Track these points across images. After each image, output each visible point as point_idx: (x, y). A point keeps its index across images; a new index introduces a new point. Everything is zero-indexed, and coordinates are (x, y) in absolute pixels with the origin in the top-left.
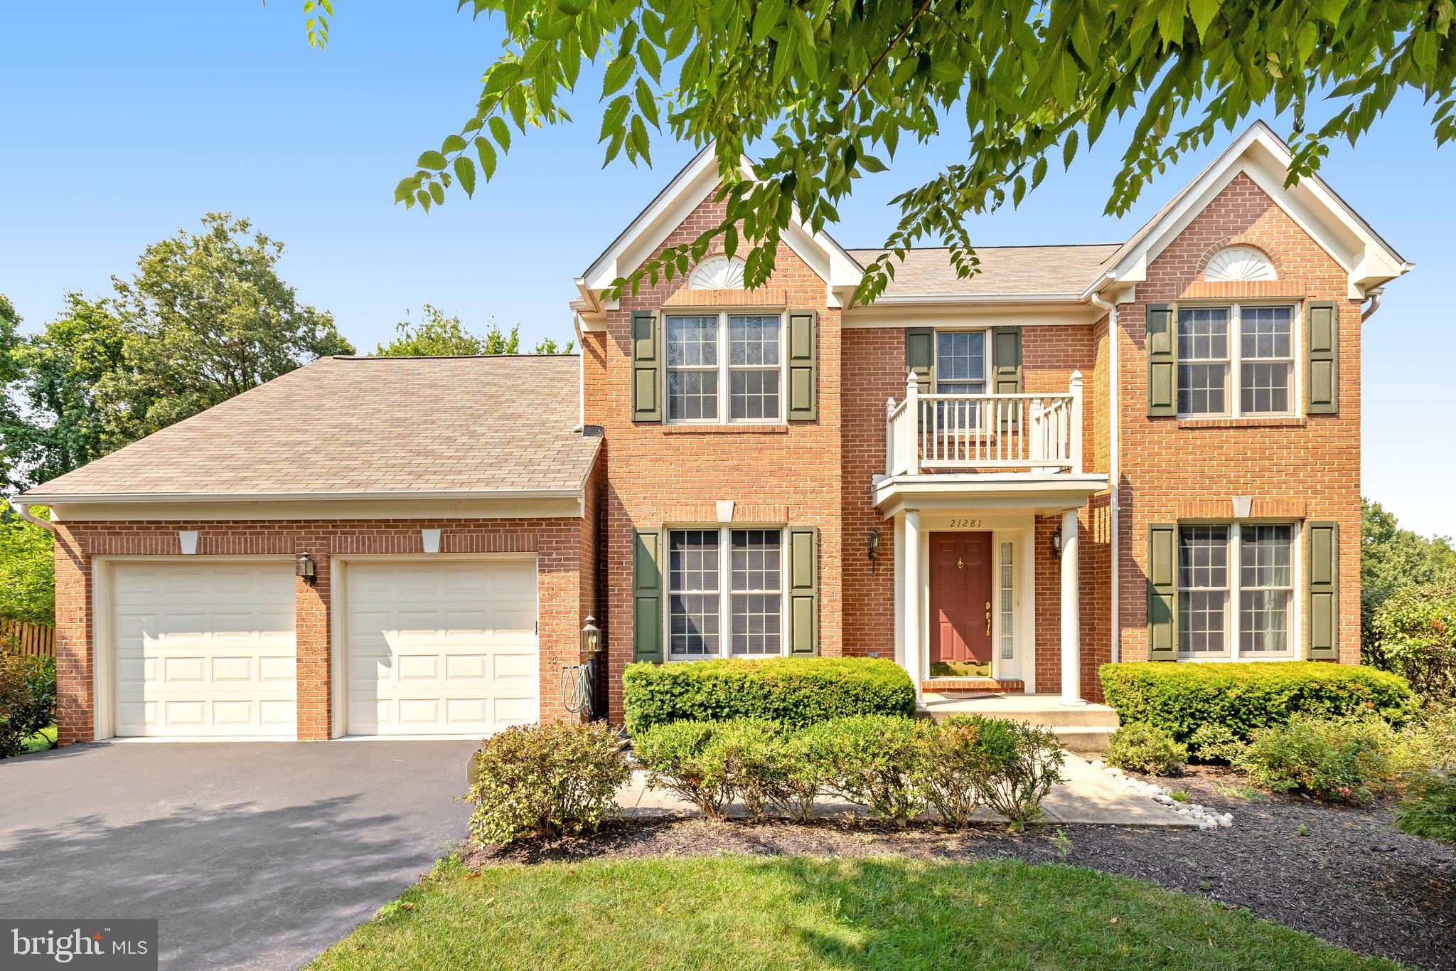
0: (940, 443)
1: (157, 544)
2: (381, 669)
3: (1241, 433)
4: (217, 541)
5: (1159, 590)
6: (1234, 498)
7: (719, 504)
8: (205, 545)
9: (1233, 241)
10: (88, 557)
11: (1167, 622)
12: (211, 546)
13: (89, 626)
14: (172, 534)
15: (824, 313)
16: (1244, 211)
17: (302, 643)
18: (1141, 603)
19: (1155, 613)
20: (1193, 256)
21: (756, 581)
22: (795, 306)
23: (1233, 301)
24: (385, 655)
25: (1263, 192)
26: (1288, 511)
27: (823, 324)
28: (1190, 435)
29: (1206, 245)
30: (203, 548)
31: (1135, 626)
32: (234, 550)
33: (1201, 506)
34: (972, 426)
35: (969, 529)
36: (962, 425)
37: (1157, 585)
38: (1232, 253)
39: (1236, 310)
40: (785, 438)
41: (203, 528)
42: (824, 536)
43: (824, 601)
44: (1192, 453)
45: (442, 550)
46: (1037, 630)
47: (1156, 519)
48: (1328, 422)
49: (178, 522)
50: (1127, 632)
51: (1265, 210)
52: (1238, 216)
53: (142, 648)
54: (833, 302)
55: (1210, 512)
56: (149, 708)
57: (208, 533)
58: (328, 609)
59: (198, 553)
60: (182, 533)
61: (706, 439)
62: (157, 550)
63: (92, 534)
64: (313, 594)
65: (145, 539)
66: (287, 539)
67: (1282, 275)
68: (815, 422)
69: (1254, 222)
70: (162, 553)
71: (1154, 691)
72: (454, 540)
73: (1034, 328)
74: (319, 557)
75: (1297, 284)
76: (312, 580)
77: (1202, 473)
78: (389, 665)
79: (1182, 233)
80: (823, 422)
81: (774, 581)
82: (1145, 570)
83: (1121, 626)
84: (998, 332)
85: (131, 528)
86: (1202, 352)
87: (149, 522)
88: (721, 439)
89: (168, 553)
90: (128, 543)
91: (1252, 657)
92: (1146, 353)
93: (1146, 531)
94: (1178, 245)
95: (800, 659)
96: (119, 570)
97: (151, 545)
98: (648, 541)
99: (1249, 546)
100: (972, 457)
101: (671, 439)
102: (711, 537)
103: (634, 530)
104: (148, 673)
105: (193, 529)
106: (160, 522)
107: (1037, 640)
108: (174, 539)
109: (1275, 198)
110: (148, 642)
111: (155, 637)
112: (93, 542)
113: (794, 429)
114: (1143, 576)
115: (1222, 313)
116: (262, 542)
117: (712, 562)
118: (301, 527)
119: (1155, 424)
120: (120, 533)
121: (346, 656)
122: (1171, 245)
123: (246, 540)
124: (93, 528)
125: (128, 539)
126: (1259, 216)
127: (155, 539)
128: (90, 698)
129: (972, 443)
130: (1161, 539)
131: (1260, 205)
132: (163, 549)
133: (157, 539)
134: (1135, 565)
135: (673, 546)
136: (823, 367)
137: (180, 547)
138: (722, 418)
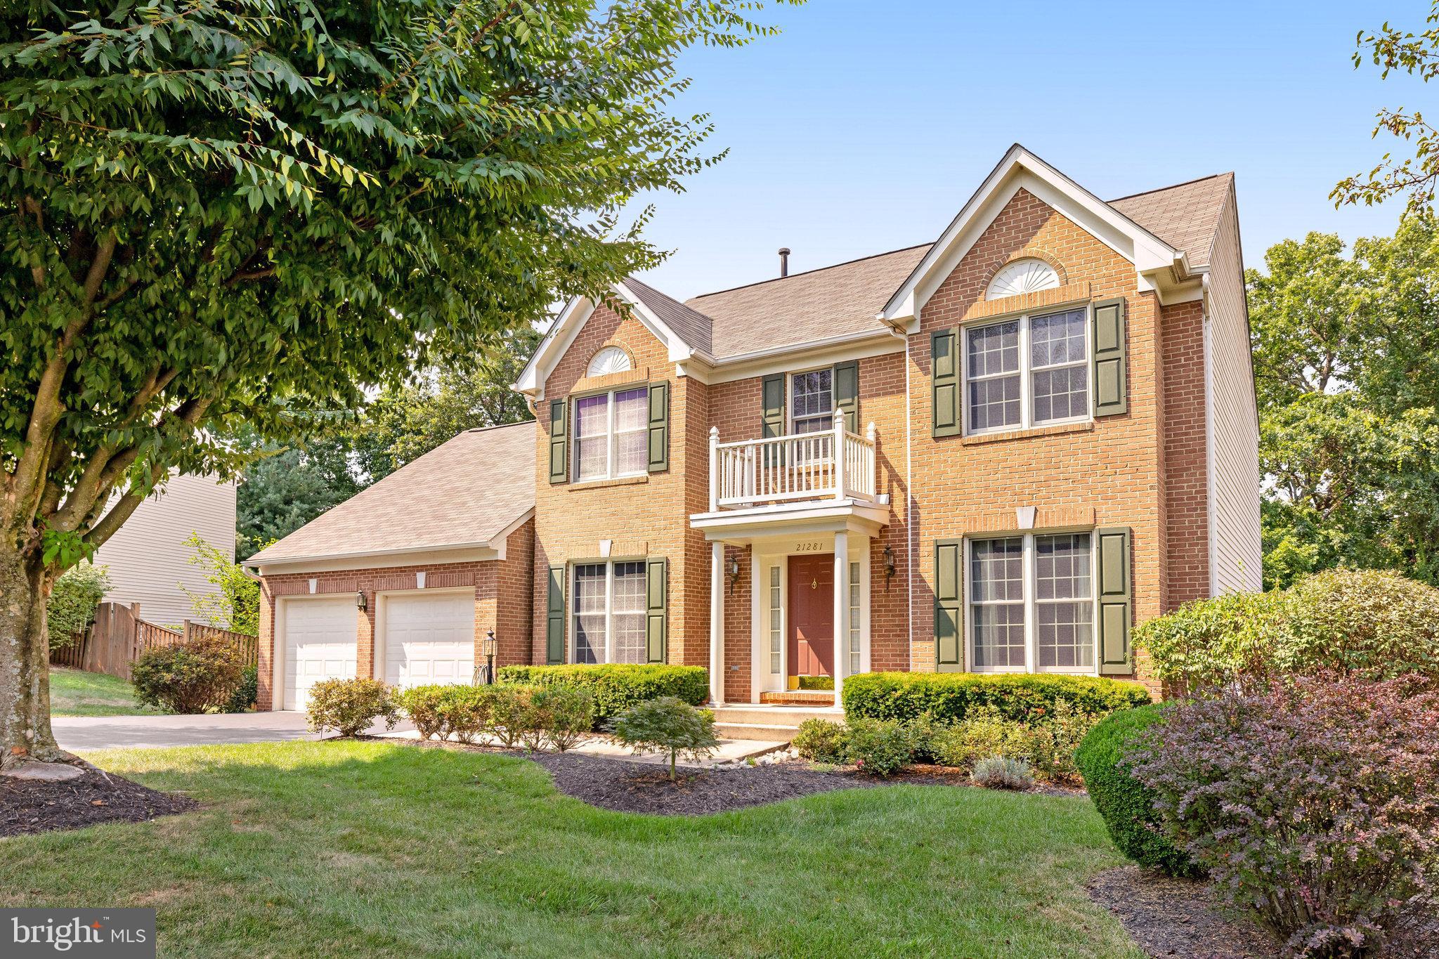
0: (791, 475)
1: (300, 588)
2: (401, 669)
3: (1025, 444)
4: (325, 584)
5: (944, 604)
6: (1018, 510)
8: (320, 587)
9: (1012, 258)
10: (273, 597)
11: (951, 635)
12: (322, 588)
13: (272, 639)
14: (306, 581)
15: (674, 382)
16: (1025, 225)
17: (360, 650)
18: (929, 617)
19: (941, 627)
20: (976, 278)
23: (1020, 314)
24: (402, 660)
25: (1044, 204)
26: (1075, 519)
27: (674, 390)
28: (974, 450)
29: (987, 265)
30: (320, 590)
31: (923, 639)
33: (985, 520)
34: (825, 455)
35: (811, 552)
36: (817, 456)
37: (943, 599)
38: (1017, 268)
39: (1024, 322)
41: (319, 576)
42: (672, 566)
44: (976, 469)
46: (872, 646)
48: (1119, 422)
49: (309, 573)
50: (920, 644)
51: (1047, 220)
52: (1020, 232)
53: (297, 654)
55: (995, 526)
56: (298, 692)
57: (321, 580)
58: (373, 628)
59: (317, 593)
60: (310, 581)
62: (300, 591)
63: (277, 582)
64: (364, 618)
65: (296, 585)
67: (1066, 281)
69: (1035, 233)
70: (302, 594)
72: (434, 579)
73: (870, 360)
74: (369, 594)
75: (1081, 286)
76: (366, 609)
77: (987, 488)
78: (405, 666)
79: (964, 259)
82: (932, 586)
83: (917, 640)
84: (838, 367)
85: (291, 578)
86: (994, 366)
87: (299, 574)
89: (304, 593)
90: (290, 587)
91: (1056, 672)
92: (930, 377)
93: (932, 548)
94: (960, 271)
96: (289, 604)
97: (297, 588)
98: (557, 575)
99: (1046, 556)
100: (817, 486)
103: (549, 566)
105: (315, 577)
107: (872, 655)
108: (307, 584)
109: (1055, 207)
110: (299, 649)
111: (302, 646)
112: (278, 588)
113: (653, 479)
114: (931, 591)
115: (1011, 327)
116: (344, 584)
119: (941, 443)
120: (286, 581)
121: (384, 660)
122: (954, 272)
123: (336, 583)
124: (276, 579)
125: (290, 585)
126: (1040, 227)
127: (299, 585)
128: (271, 684)
129: (817, 473)
130: (947, 554)
131: (1041, 216)
132: (302, 591)
134: (923, 581)
137: (309, 589)
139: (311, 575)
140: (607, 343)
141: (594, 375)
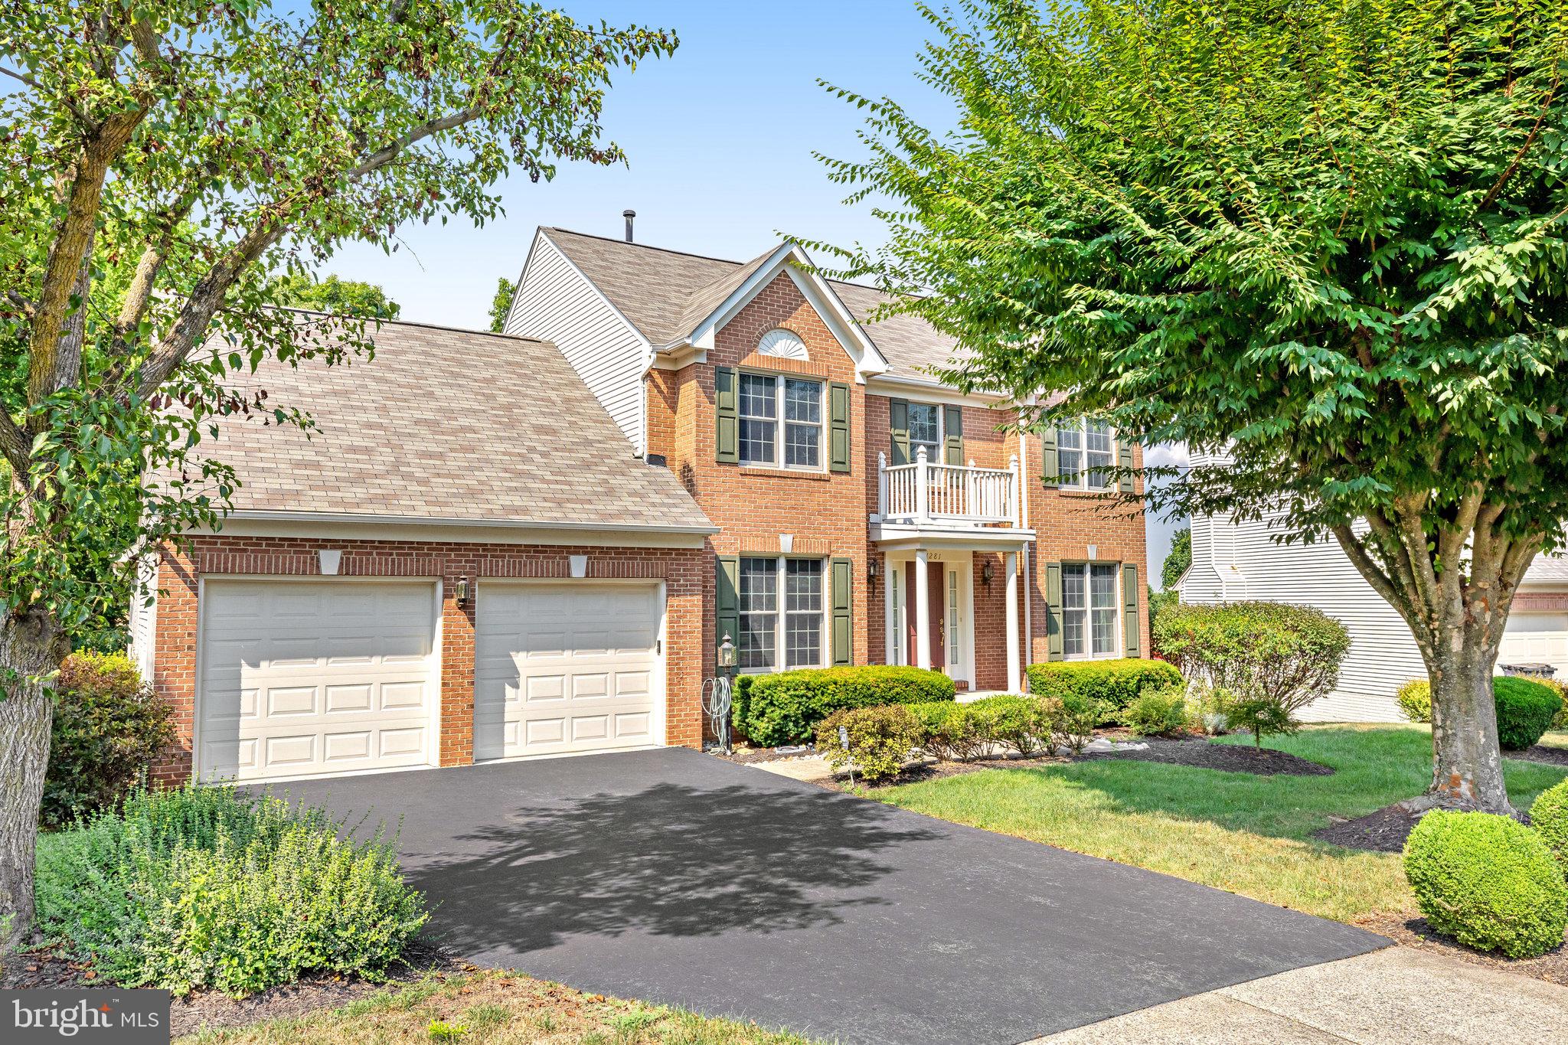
1: (291, 564)
2: (509, 691)
4: (361, 561)
5: (1053, 610)
7: (781, 537)
8: (347, 565)
11: (1057, 633)
12: (354, 566)
14: (310, 552)
15: (854, 387)
17: (448, 666)
18: (1041, 620)
19: (1050, 627)
21: (804, 605)
22: (834, 378)
24: (512, 677)
27: (854, 395)
28: (1065, 501)
30: (345, 568)
31: (1040, 636)
32: (380, 571)
40: (828, 485)
41: (346, 547)
42: (855, 567)
43: (856, 620)
45: (587, 576)
47: (1050, 560)
49: (317, 540)
50: (1037, 640)
53: (239, 678)
54: (860, 379)
55: (1075, 556)
56: (244, 746)
57: (350, 553)
59: (340, 574)
60: (322, 553)
61: (772, 481)
62: (291, 570)
63: (209, 550)
64: (461, 617)
65: (277, 558)
66: (437, 562)
68: (848, 473)
70: (297, 573)
71: (1074, 681)
72: (599, 566)
78: (516, 686)
80: (854, 474)
81: (817, 603)
82: (1044, 595)
83: (1032, 637)
85: (260, 545)
87: (281, 539)
88: (782, 482)
89: (304, 573)
90: (255, 562)
93: (1043, 568)
95: (838, 668)
97: (284, 564)
98: (727, 567)
101: (746, 479)
102: (771, 564)
103: (717, 557)
104: (246, 706)
105: (334, 548)
106: (295, 540)
108: (312, 559)
110: (246, 670)
111: (255, 665)
112: (211, 560)
113: (835, 478)
114: (1044, 600)
116: (411, 563)
117: (771, 586)
118: (451, 550)
120: (245, 550)
123: (393, 561)
124: (210, 543)
125: (256, 558)
127: (290, 557)
130: (1052, 573)
132: (298, 569)
133: (291, 558)
134: (1039, 593)
135: (742, 572)
136: (854, 430)
137: (318, 567)
138: (780, 464)
139: (334, 544)
140: (782, 324)
141: (763, 353)
